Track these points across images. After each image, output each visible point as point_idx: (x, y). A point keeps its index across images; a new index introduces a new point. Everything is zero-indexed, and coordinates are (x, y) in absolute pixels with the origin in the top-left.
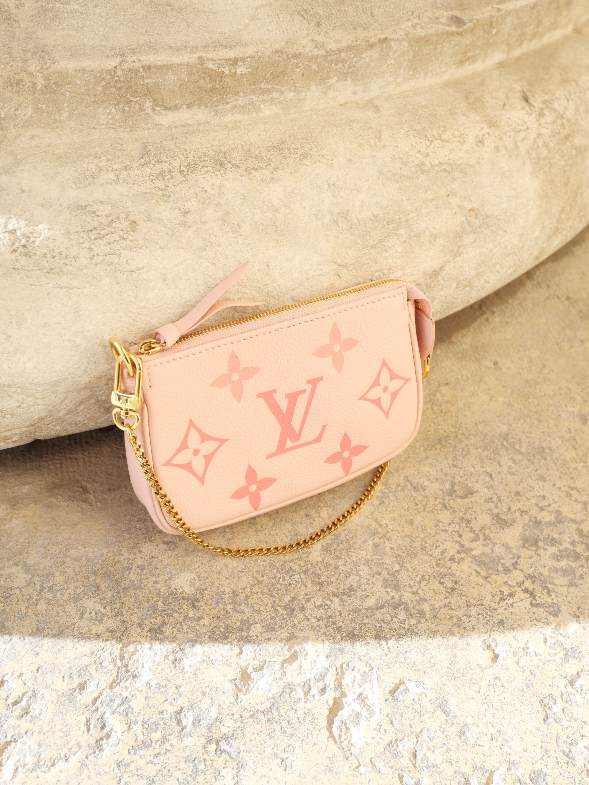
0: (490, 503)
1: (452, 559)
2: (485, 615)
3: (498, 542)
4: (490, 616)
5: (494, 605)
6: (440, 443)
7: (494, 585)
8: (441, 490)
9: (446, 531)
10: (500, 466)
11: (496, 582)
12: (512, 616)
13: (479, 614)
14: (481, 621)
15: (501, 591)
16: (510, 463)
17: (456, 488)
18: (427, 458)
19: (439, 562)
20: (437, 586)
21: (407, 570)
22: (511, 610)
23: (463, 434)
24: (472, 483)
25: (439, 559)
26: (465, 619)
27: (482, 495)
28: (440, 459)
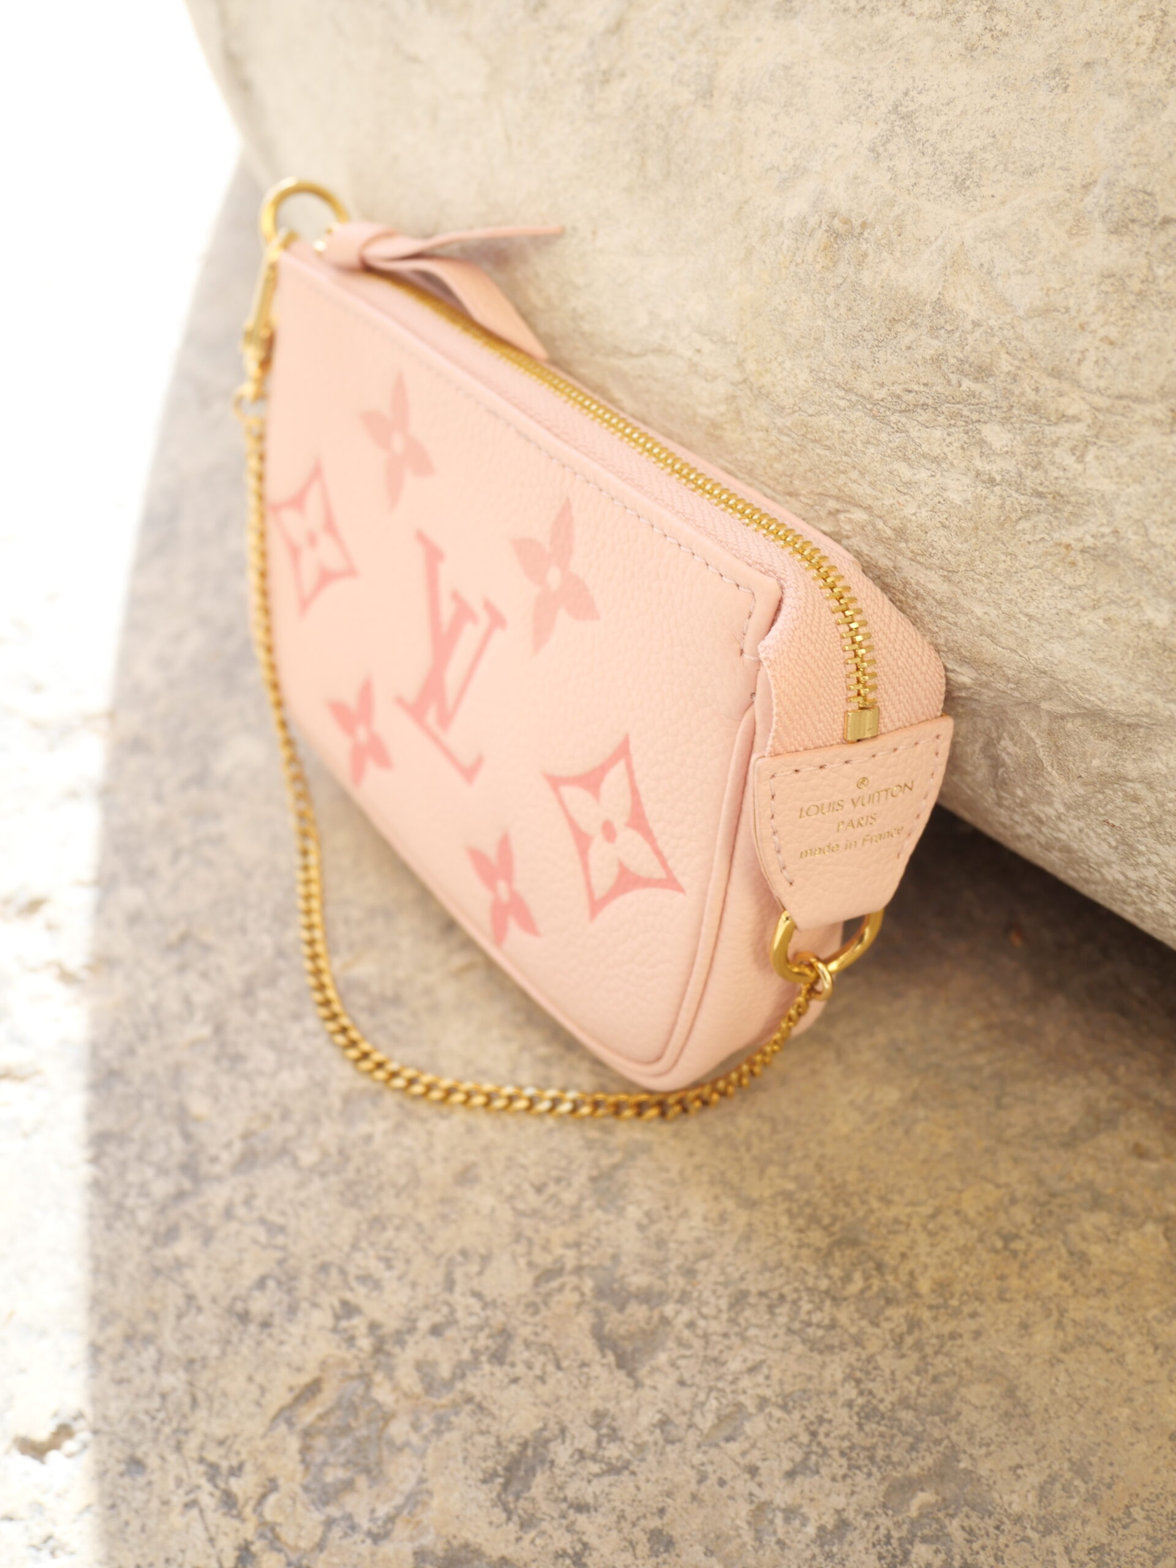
0: (592, 1435)
1: (348, 1310)
2: (161, 1416)
3: (430, 1461)
4: (158, 1431)
5: (192, 1445)
6: (838, 1244)
7: (261, 1445)
8: (615, 1258)
9: (450, 1284)
10: (791, 1475)
11: (272, 1450)
12: (155, 1504)
13: (164, 1396)
14: (142, 1405)
15: (241, 1467)
16: (820, 1515)
17: (638, 1312)
18: (751, 1204)
19: (334, 1272)
20: (251, 1272)
21: (301, 1185)
22: (178, 1499)
23: (914, 1324)
24: (673, 1364)
25: (343, 1272)
26: (149, 1355)
27: (627, 1404)
28: (754, 1246)
